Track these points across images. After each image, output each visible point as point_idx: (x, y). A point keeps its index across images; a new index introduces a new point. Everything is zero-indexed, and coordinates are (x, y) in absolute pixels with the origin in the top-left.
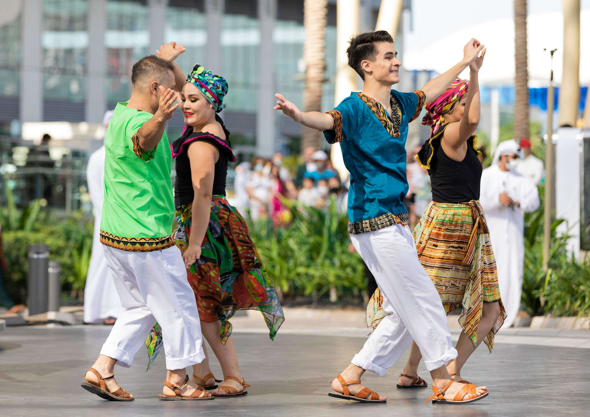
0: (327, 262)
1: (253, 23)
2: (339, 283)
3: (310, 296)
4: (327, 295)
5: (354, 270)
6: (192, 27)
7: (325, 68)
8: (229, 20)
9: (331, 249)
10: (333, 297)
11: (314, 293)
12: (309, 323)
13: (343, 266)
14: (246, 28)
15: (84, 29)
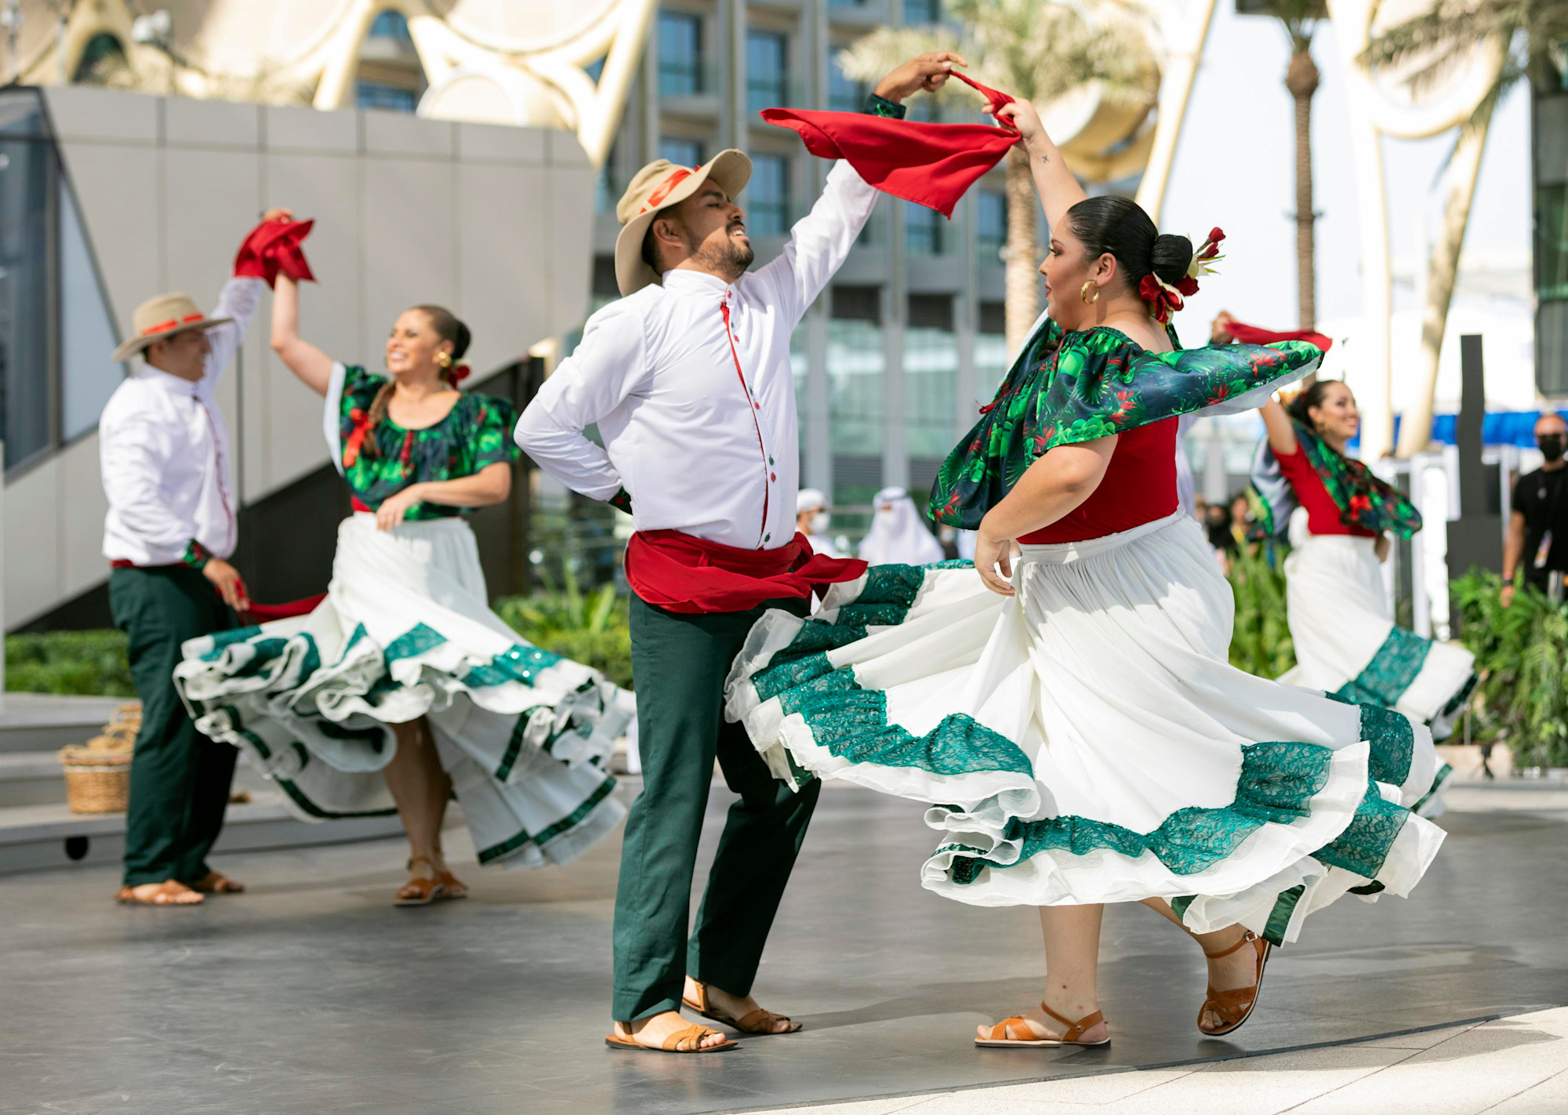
1: (947, 339)
6: (863, 348)
8: (914, 337)
14: (939, 347)
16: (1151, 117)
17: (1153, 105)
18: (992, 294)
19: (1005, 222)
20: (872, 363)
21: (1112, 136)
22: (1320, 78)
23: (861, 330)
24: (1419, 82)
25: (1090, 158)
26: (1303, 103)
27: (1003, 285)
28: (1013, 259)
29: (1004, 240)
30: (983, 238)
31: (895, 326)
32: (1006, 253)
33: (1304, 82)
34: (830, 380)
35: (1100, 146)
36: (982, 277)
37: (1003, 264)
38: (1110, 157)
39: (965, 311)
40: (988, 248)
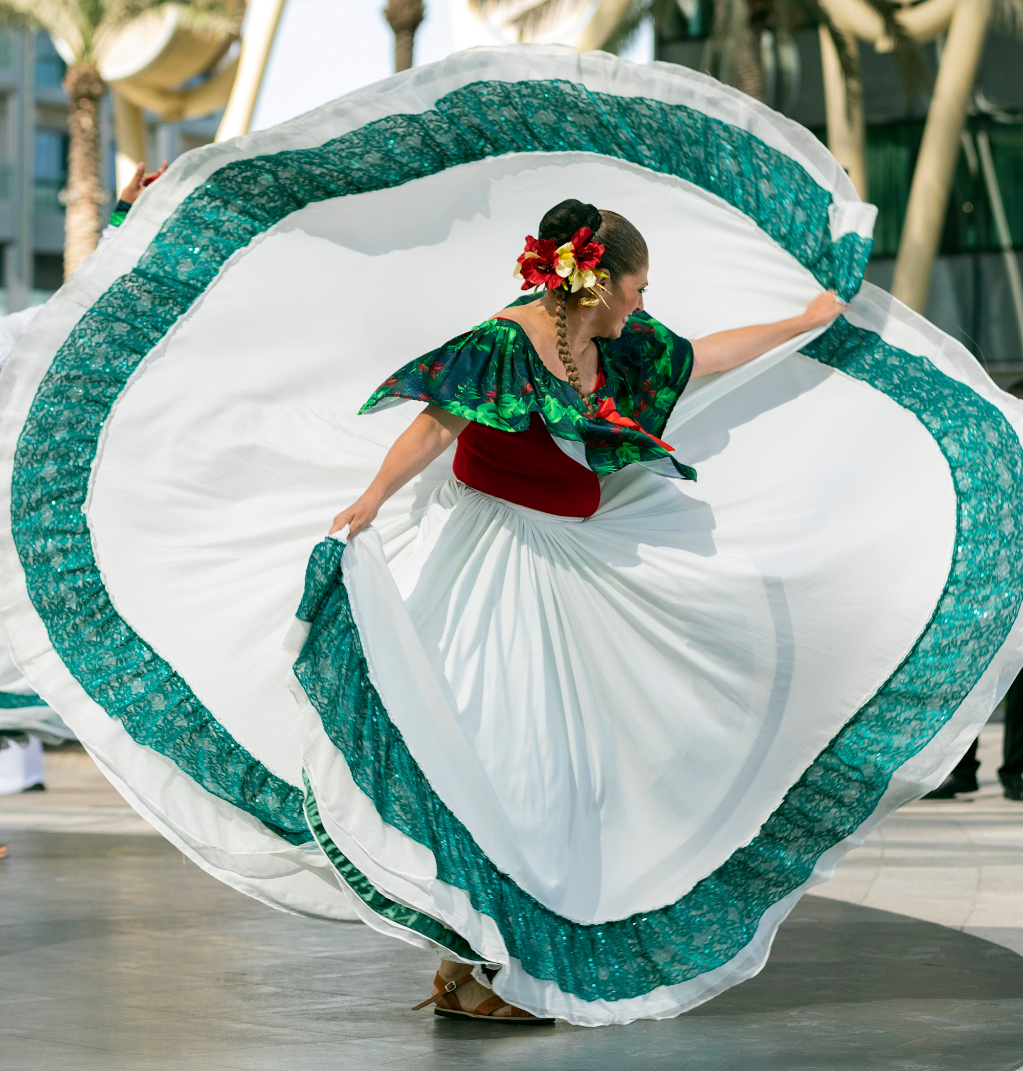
16: (233, 50)
17: (235, 38)
18: (48, 246)
19: (65, 165)
21: (189, 68)
22: (425, 12)
24: (529, 21)
25: (163, 93)
26: (406, 38)
27: (61, 234)
28: (74, 204)
29: (63, 183)
30: (40, 182)
32: (66, 197)
33: (406, 14)
35: (174, 79)
36: (38, 226)
37: (62, 209)
38: (185, 93)
40: (43, 192)
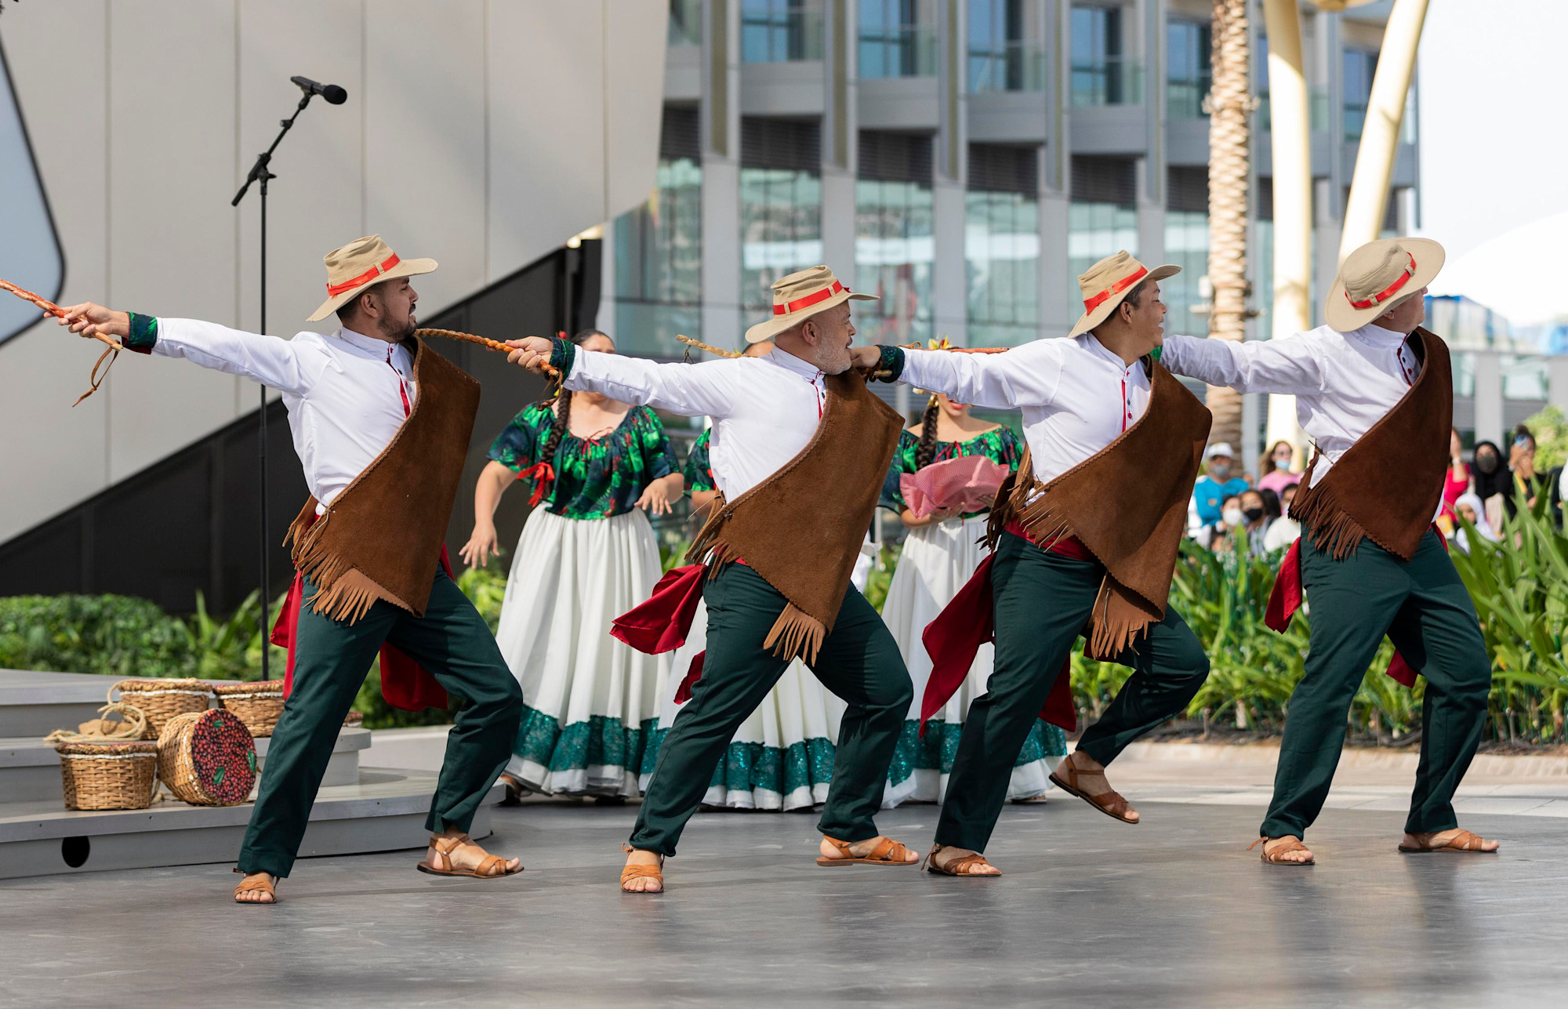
0: (1228, 653)
1: (1127, 217)
2: (1251, 692)
3: (1196, 718)
4: (1231, 715)
5: (1281, 667)
6: (1013, 228)
7: (1247, 292)
8: (1081, 213)
9: (1237, 627)
10: (1241, 721)
11: (1205, 711)
12: (1192, 771)
13: (1259, 661)
14: (1115, 228)
15: (817, 236)
20: (1026, 247)
23: (1010, 205)
28: (1218, 112)
31: (1055, 200)
32: (1210, 103)
34: (969, 270)
39: (1150, 178)
